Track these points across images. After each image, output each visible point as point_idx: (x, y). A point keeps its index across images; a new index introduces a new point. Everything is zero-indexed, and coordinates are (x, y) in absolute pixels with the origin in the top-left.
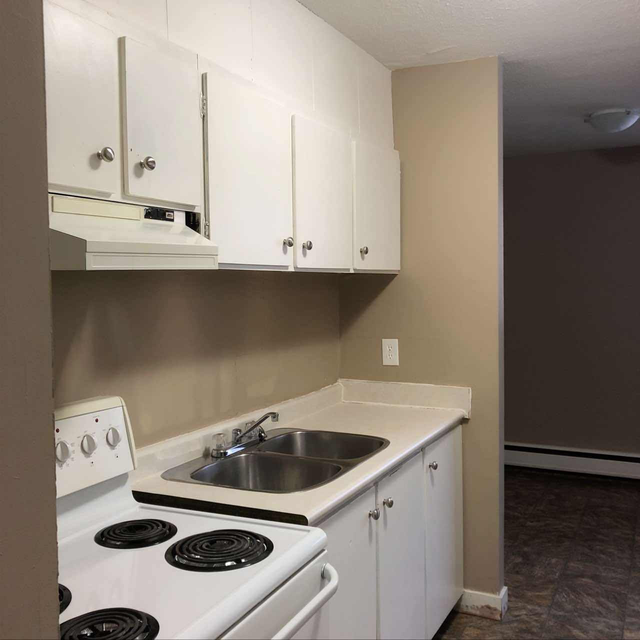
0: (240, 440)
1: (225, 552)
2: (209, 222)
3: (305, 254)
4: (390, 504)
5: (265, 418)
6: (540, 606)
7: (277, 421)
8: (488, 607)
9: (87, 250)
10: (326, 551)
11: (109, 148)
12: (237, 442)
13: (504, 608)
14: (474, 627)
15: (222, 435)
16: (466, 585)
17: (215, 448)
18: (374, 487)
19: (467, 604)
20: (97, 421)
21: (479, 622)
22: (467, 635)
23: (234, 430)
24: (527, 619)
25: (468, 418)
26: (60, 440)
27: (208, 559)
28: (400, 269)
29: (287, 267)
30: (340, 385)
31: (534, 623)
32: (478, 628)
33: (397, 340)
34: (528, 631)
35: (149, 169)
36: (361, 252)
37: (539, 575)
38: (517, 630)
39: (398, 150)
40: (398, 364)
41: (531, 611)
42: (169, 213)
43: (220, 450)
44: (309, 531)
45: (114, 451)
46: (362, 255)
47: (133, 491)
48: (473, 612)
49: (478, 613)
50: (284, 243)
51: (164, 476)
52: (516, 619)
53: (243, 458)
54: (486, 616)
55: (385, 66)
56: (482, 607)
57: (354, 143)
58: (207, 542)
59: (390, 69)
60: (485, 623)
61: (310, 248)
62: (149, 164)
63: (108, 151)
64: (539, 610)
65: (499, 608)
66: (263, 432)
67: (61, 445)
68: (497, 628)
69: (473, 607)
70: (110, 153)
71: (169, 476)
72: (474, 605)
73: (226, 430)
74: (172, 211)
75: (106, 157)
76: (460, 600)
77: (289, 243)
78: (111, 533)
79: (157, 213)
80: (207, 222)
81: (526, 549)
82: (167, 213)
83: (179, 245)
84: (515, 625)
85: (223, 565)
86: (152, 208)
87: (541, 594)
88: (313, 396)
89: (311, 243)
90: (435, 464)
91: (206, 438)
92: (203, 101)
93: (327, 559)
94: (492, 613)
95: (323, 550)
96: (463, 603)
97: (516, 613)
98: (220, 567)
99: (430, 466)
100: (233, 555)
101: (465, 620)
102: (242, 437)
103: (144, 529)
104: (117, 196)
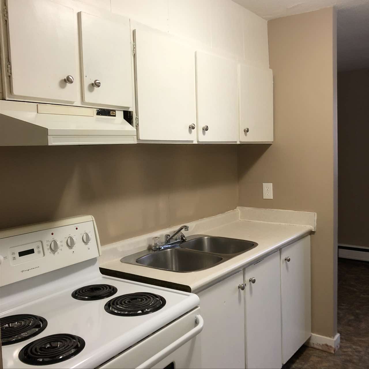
0: (170, 241)
1: (136, 305)
2: (138, 116)
3: (204, 134)
4: (254, 281)
5: (181, 229)
6: (360, 346)
7: (188, 230)
8: (327, 345)
9: (49, 134)
10: (199, 308)
11: (69, 76)
12: (167, 242)
13: (337, 346)
14: (316, 356)
15: (157, 238)
16: (313, 331)
17: (154, 245)
18: (242, 271)
19: (313, 342)
20: (77, 229)
21: (320, 353)
22: (312, 360)
23: (165, 235)
24: (351, 354)
25: (314, 231)
26: (54, 239)
27: (127, 309)
28: (273, 141)
29: (192, 141)
30: (238, 210)
31: (355, 357)
32: (319, 357)
33: (272, 184)
34: (350, 361)
35: (97, 87)
36: (244, 131)
37: (364, 328)
38: (343, 360)
39: (272, 69)
40: (272, 198)
41: (354, 349)
42: (113, 112)
43: (156, 246)
44: (189, 295)
45: (87, 246)
46: (245, 133)
47: (100, 268)
48: (317, 347)
49: (320, 348)
50: (190, 127)
51: (122, 261)
52: (344, 353)
53: (169, 251)
54: (325, 350)
55: (263, 18)
56: (323, 345)
57: (239, 66)
58: (129, 299)
59: (266, 20)
60: (324, 354)
61: (207, 130)
62: (96, 85)
63: (69, 77)
64: (359, 348)
65: (334, 347)
66: (184, 237)
67: (54, 242)
68: (330, 358)
69: (317, 344)
70: (71, 79)
71: (125, 260)
72: (317, 343)
73: (162, 235)
74: (115, 111)
75: (68, 81)
76: (309, 339)
77: (192, 128)
78: (81, 292)
79: (104, 112)
80: (137, 116)
81: (357, 311)
82: (111, 112)
83: (120, 130)
84: (343, 357)
85: (136, 313)
86: (101, 109)
87: (362, 339)
88: (219, 216)
89: (207, 127)
90: (288, 258)
91: (149, 239)
92: (133, 46)
93: (199, 312)
94: (329, 349)
95: (196, 307)
96: (312, 342)
97: (345, 350)
98: (134, 314)
99: (285, 260)
100: (140, 307)
101: (312, 352)
102: (170, 239)
103: (99, 290)
104: (78, 103)
